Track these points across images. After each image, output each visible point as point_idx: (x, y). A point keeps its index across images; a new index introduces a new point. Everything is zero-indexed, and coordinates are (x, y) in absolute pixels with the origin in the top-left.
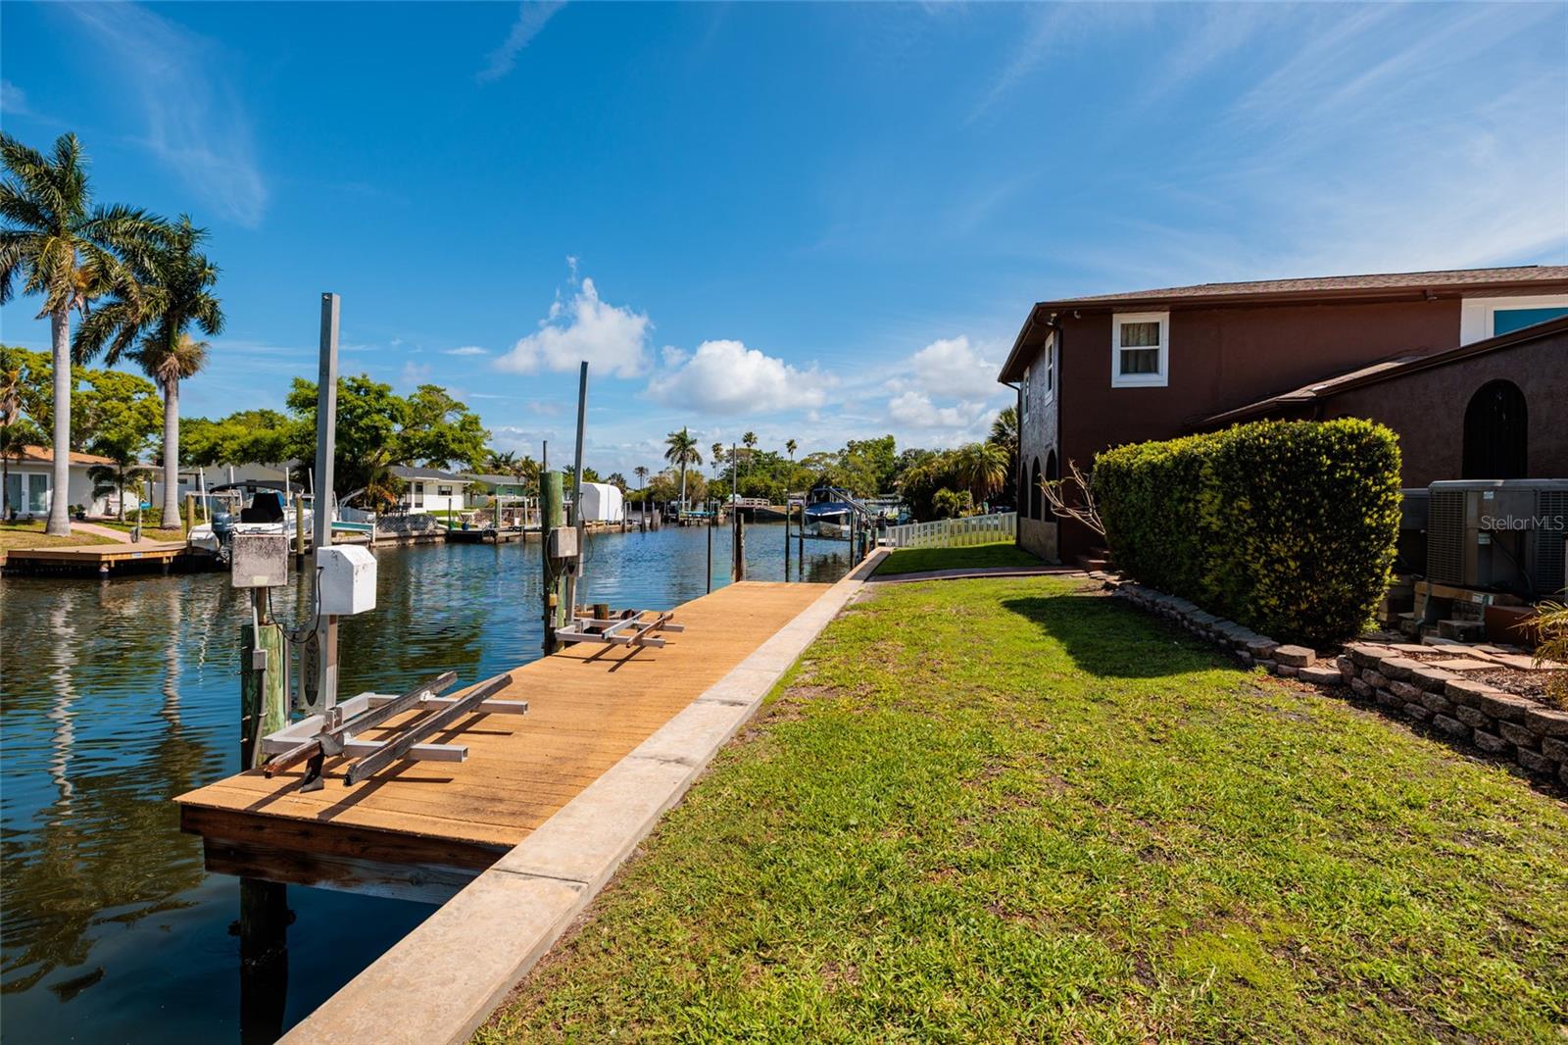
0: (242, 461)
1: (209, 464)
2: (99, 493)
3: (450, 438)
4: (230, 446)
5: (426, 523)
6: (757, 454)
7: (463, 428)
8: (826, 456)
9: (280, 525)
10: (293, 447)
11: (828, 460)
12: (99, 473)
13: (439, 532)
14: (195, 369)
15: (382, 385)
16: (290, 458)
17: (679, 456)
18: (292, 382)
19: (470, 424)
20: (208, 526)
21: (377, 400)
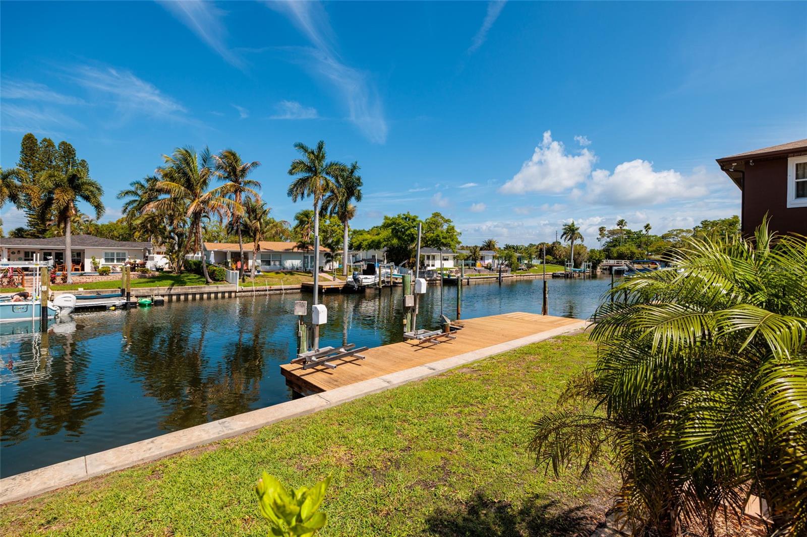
0: (368, 249)
1: (360, 250)
2: (328, 262)
3: (441, 237)
4: (365, 243)
5: (433, 274)
6: (629, 232)
7: (447, 232)
8: (683, 231)
9: (373, 276)
10: (385, 243)
11: (684, 234)
12: (327, 255)
13: (439, 278)
14: (352, 216)
15: (415, 216)
16: (383, 247)
17: (569, 237)
18: (384, 218)
19: (451, 230)
20: (351, 276)
21: (412, 222)
